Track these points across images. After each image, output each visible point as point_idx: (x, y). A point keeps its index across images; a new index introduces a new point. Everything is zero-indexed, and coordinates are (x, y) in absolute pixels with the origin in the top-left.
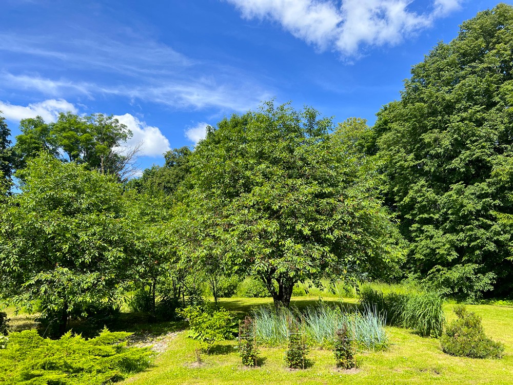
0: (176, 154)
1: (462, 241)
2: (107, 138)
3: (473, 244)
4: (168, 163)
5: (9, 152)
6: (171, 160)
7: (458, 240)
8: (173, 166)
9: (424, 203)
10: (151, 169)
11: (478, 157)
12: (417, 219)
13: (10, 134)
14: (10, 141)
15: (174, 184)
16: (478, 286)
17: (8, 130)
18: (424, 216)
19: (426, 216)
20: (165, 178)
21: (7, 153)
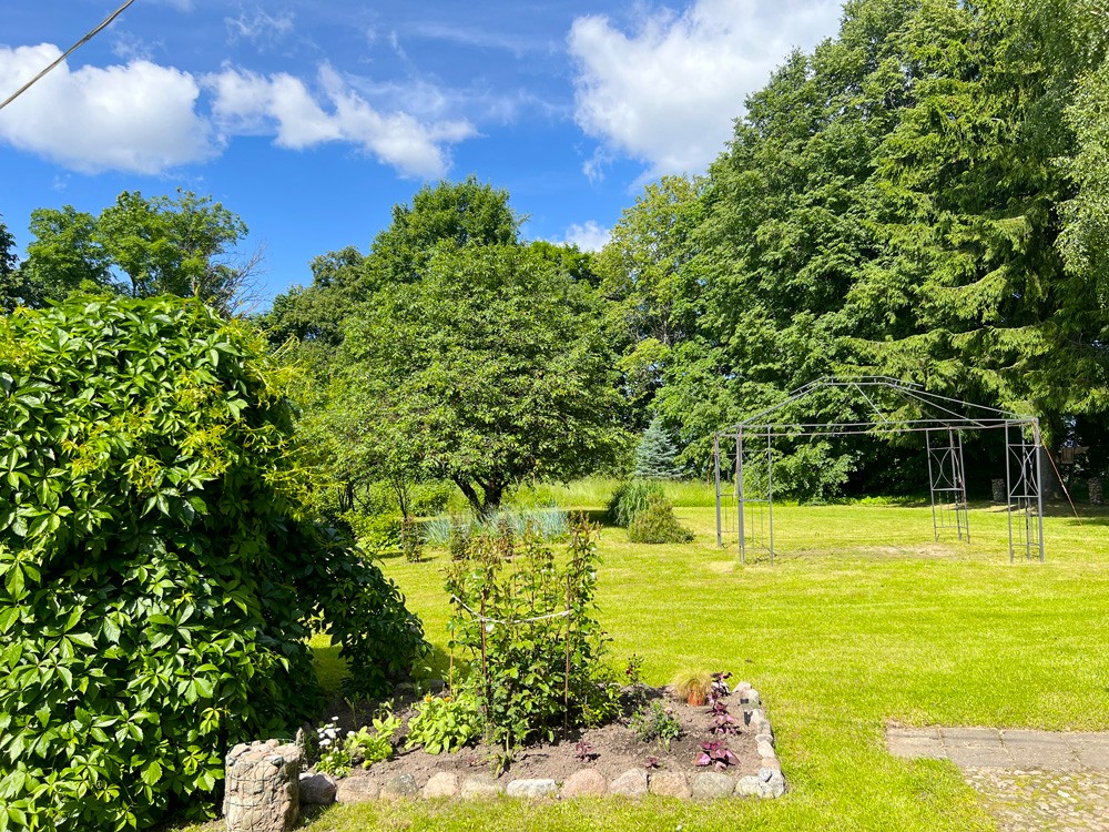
0: (334, 260)
1: (809, 407)
2: (199, 239)
3: (821, 412)
4: (319, 280)
5: (17, 279)
6: (324, 274)
7: (802, 407)
8: (328, 285)
9: (758, 345)
10: (287, 295)
11: (832, 268)
12: (750, 372)
13: (13, 243)
14: (15, 256)
15: (335, 321)
16: (827, 477)
17: (9, 236)
18: (759, 367)
19: (762, 366)
20: (316, 312)
21: (15, 282)
